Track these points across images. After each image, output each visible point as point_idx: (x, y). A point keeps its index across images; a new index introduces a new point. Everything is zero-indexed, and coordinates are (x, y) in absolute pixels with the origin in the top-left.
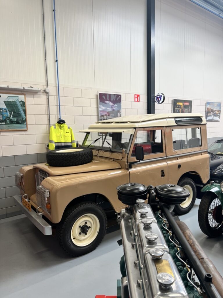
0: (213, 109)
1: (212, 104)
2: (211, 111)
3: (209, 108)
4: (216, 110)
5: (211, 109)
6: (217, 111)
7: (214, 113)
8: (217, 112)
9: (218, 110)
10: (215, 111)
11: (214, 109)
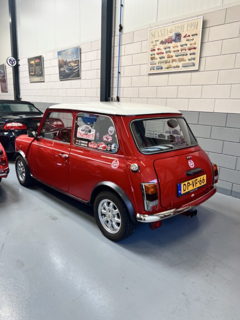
0: (66, 61)
1: (64, 53)
2: (63, 64)
3: (61, 60)
4: (71, 60)
5: (64, 61)
6: (73, 62)
7: (68, 66)
8: (73, 64)
9: (74, 60)
10: (70, 62)
11: (68, 60)
